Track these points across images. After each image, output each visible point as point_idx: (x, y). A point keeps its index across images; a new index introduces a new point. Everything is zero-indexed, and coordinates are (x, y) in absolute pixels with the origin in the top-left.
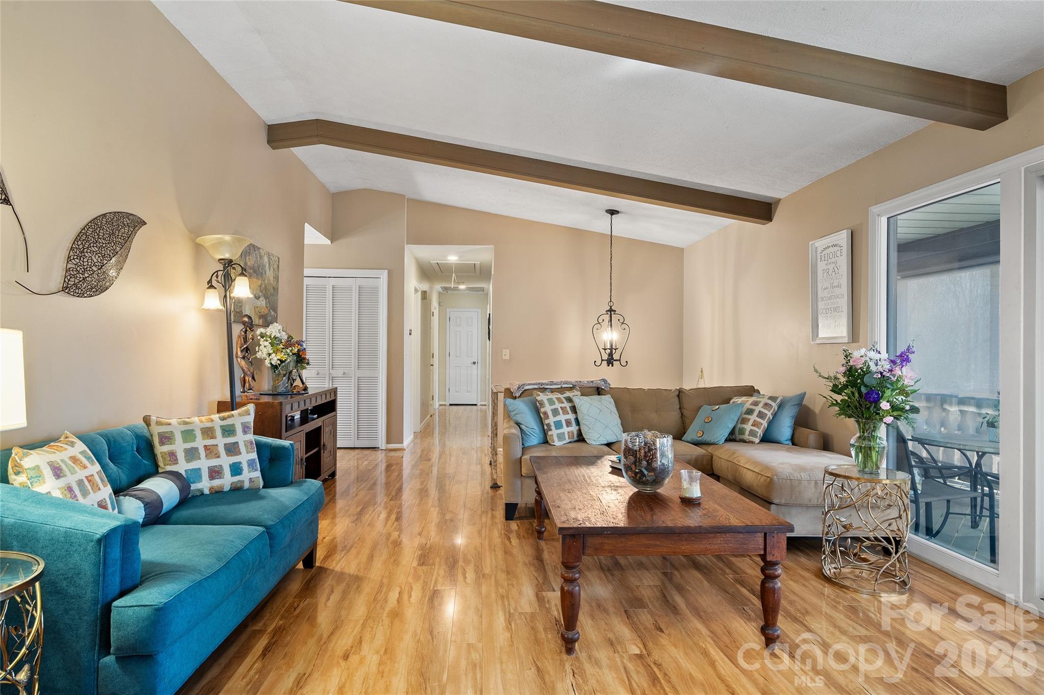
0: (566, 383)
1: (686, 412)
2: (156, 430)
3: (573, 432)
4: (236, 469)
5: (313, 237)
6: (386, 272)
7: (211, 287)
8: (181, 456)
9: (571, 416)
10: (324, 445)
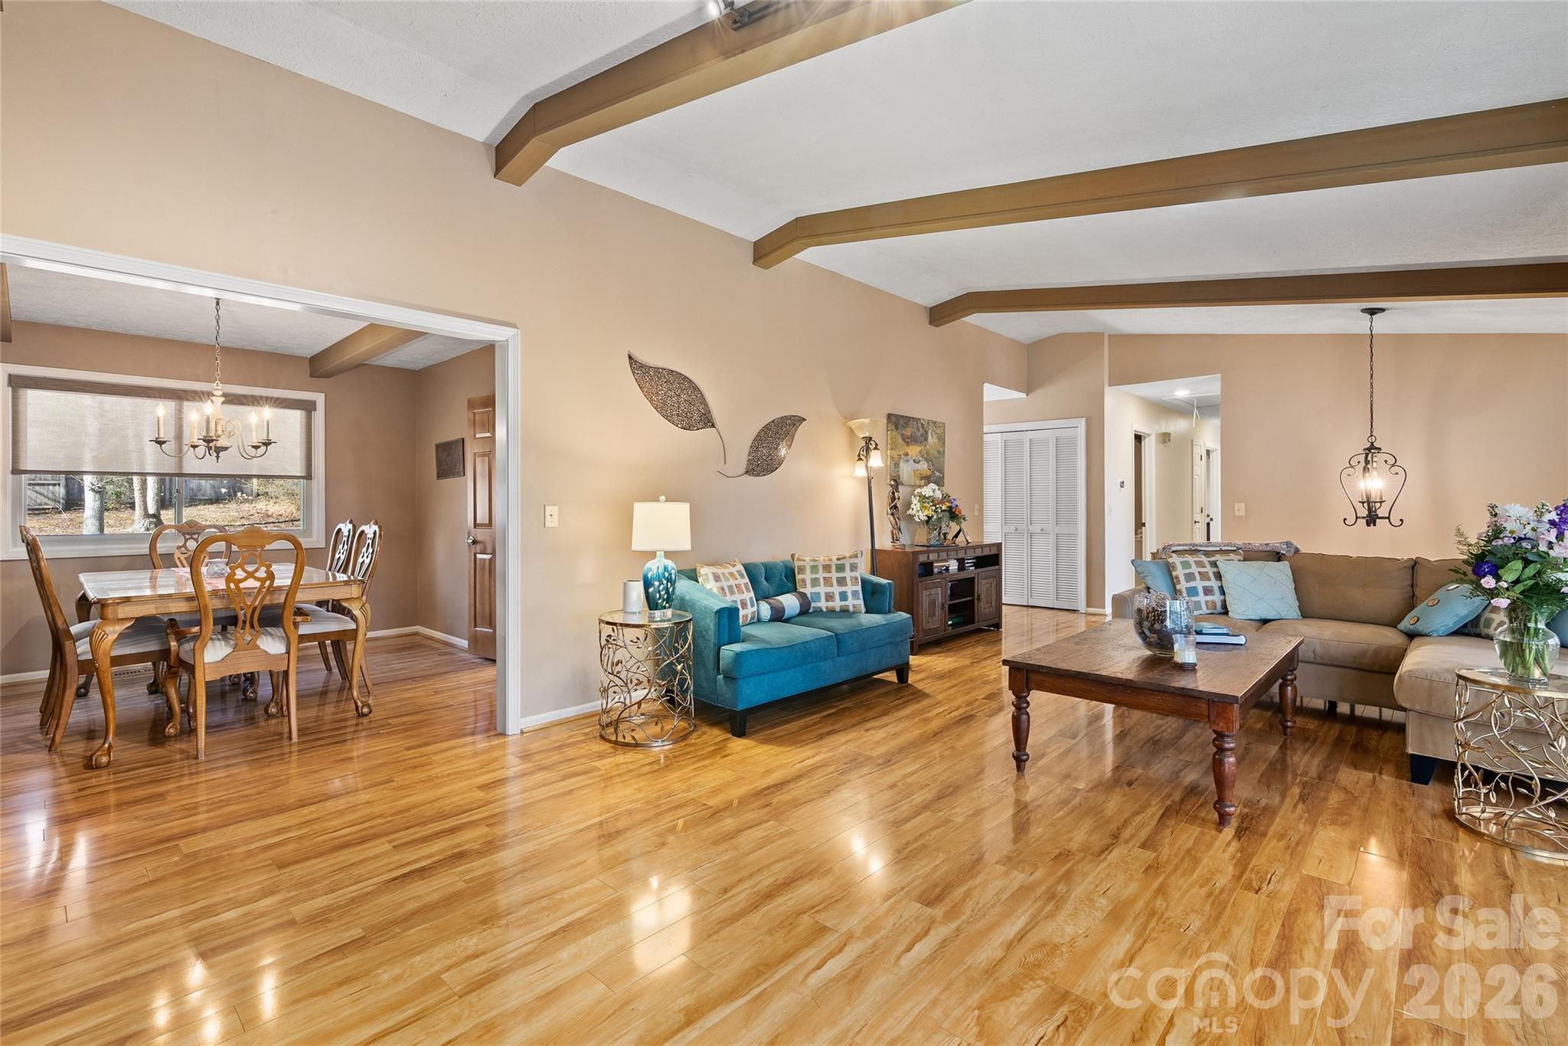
0: (1228, 545)
1: (1418, 592)
2: (797, 564)
3: (1214, 603)
4: (843, 596)
5: (992, 393)
6: (1083, 421)
7: (860, 459)
8: (808, 582)
9: (1213, 583)
10: (979, 596)
